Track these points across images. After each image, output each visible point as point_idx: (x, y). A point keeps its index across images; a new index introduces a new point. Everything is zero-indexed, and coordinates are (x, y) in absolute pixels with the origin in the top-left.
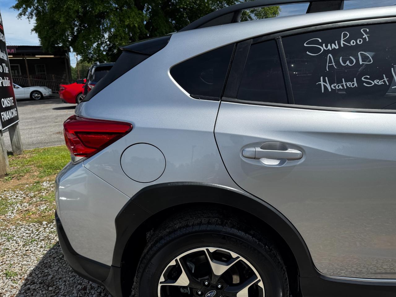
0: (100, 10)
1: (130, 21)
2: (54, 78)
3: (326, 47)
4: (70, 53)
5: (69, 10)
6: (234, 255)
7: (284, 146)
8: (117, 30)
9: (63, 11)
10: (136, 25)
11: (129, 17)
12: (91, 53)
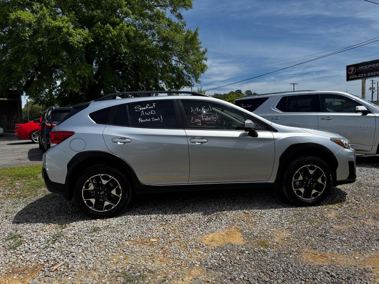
0: (54, 63)
1: (81, 72)
2: (5, 118)
3: (142, 108)
4: (22, 96)
5: (26, 62)
6: (110, 177)
7: (125, 138)
8: (69, 79)
9: (21, 62)
10: (86, 75)
11: (80, 69)
12: (43, 97)
